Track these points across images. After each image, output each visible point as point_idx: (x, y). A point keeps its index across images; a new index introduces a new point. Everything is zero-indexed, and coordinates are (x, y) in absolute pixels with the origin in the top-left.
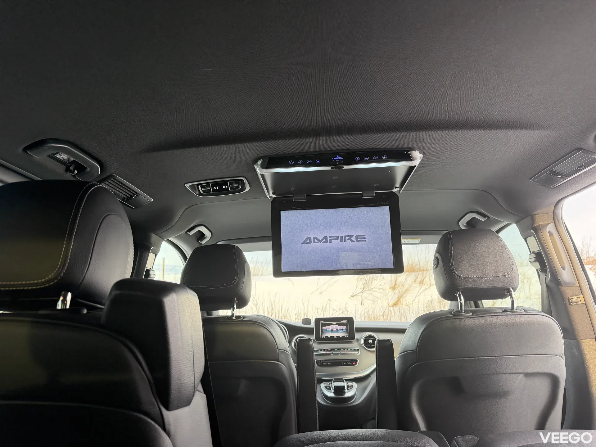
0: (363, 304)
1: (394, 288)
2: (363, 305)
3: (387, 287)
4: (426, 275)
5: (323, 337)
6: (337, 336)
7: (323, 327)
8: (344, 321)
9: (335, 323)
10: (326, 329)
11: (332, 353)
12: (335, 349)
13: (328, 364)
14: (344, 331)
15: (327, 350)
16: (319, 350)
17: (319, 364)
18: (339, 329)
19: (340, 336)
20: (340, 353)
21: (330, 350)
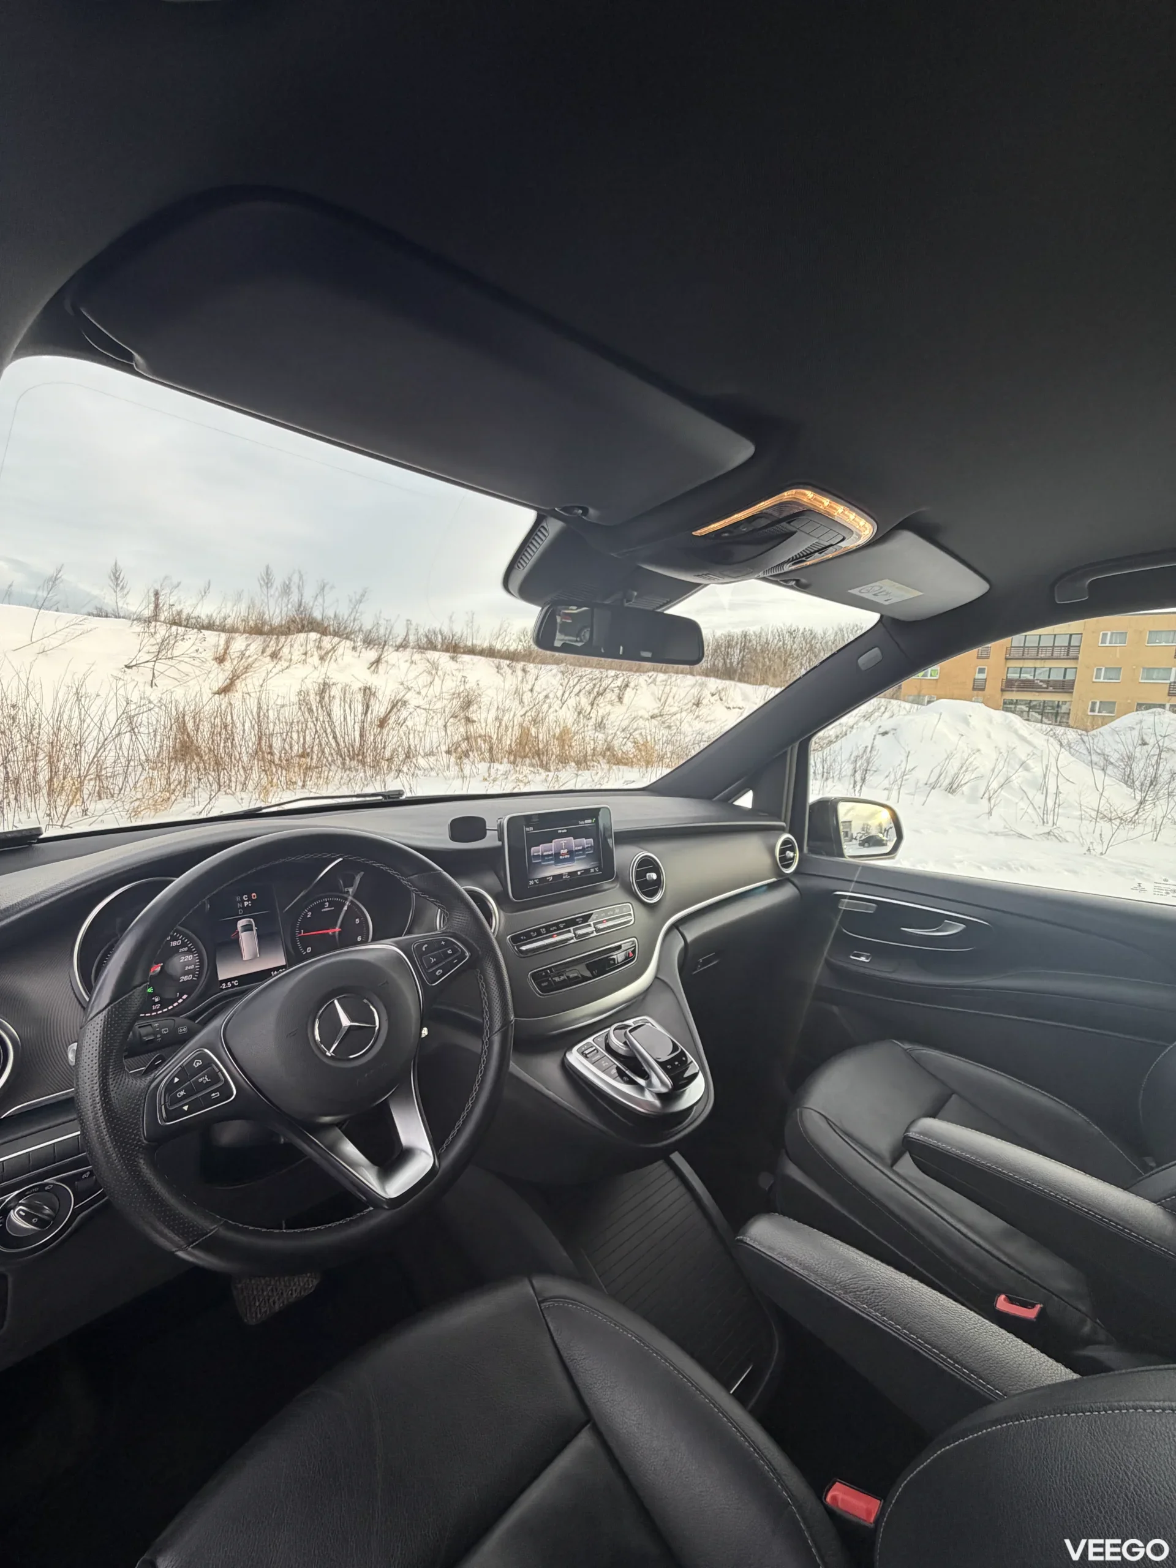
0: (156, 685)
1: (221, 660)
2: (154, 687)
3: (209, 655)
4: (285, 642)
5: (535, 883)
6: (570, 874)
7: (533, 849)
8: (586, 821)
9: (563, 831)
10: (540, 853)
11: (575, 933)
12: (577, 920)
13: (571, 976)
14: (587, 855)
15: (555, 928)
16: (532, 933)
17: (543, 985)
18: (576, 848)
19: (579, 873)
20: (592, 933)
21: (565, 927)
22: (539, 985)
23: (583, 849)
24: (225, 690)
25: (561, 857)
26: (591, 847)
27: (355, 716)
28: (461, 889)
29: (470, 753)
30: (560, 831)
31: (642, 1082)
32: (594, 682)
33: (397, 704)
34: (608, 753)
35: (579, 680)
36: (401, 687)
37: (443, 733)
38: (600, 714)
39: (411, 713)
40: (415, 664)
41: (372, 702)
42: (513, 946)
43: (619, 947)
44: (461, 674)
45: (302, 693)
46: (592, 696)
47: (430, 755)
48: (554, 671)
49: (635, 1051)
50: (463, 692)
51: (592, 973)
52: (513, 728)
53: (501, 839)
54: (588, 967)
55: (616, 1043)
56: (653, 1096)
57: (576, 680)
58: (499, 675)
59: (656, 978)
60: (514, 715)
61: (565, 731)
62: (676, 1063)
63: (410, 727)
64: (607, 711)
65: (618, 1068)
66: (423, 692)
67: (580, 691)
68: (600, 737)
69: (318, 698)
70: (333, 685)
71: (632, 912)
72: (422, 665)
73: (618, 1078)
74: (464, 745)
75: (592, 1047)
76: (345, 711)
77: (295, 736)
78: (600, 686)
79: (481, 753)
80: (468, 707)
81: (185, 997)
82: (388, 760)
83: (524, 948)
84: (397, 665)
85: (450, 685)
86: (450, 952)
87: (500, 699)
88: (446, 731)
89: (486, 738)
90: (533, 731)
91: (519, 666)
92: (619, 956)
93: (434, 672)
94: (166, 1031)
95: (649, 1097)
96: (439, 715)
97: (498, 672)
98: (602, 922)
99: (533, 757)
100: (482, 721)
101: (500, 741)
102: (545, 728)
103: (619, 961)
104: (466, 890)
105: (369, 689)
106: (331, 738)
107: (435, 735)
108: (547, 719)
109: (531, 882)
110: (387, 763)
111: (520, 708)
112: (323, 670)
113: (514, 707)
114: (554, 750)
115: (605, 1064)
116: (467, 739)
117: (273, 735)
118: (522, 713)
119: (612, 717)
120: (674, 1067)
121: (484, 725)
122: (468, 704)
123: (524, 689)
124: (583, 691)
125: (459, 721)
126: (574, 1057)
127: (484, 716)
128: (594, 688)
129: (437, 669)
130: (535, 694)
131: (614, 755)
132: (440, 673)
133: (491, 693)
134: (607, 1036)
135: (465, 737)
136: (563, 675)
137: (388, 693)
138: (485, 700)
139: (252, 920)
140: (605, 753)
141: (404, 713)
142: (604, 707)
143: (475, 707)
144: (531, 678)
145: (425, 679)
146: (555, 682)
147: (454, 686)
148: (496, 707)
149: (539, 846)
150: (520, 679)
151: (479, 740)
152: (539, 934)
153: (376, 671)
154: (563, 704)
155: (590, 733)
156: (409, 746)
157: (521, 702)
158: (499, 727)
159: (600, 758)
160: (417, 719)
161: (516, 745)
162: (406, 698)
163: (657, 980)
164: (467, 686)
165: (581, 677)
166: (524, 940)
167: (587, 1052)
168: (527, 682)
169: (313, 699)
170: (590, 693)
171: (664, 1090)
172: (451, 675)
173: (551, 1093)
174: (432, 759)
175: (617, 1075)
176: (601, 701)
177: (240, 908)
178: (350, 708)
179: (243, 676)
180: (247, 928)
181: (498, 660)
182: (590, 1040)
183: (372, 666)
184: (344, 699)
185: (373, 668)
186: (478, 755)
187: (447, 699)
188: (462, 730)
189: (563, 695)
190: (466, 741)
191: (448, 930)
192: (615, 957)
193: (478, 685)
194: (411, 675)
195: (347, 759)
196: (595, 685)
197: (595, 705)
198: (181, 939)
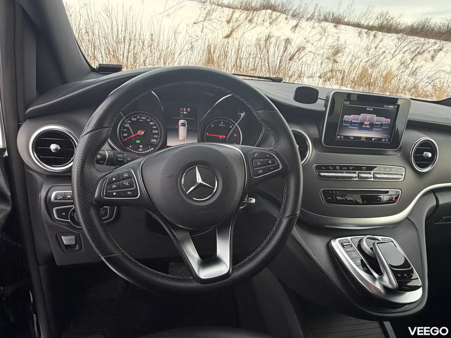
0: (203, 32)
1: (228, 22)
3: (224, 19)
4: (256, 14)
5: (341, 138)
6: (366, 138)
7: (345, 116)
8: (390, 107)
9: (370, 109)
10: (350, 120)
11: (358, 175)
12: (363, 168)
13: (348, 199)
14: (383, 129)
15: (346, 168)
16: (330, 167)
17: (328, 198)
18: (376, 123)
19: (373, 139)
20: (371, 178)
21: (352, 170)
22: (326, 197)
23: (382, 125)
24: (228, 36)
25: (363, 126)
26: (388, 124)
27: (279, 52)
28: (290, 130)
29: (331, 79)
30: (368, 109)
31: (376, 275)
32: (418, 46)
33: (300, 49)
34: (413, 90)
35: (408, 44)
36: (305, 41)
37: (320, 66)
38: (415, 66)
39: (306, 54)
40: (315, 28)
41: (288, 47)
42: (316, 172)
43: (387, 192)
44: (337, 35)
45: (258, 39)
46: (414, 54)
47: (310, 77)
48: (393, 38)
49: (377, 256)
50: (336, 45)
51: (363, 201)
52: (358, 68)
53: (326, 106)
54: (363, 198)
55: (366, 246)
56: (381, 286)
57: (407, 43)
58: (359, 37)
59: (407, 218)
60: (361, 61)
61: (389, 73)
62: (405, 275)
63: (304, 61)
64: (421, 64)
65: (362, 260)
66: (315, 44)
67: (407, 51)
68: (411, 80)
69: (264, 43)
70: (272, 36)
71: (404, 174)
72: (318, 29)
73: (361, 266)
74: (329, 74)
75: (349, 242)
76: (275, 50)
77: (251, 59)
78: (422, 48)
79: (337, 80)
80: (336, 54)
81: (152, 149)
82: (289, 77)
83: (322, 174)
84: (305, 28)
85: (330, 41)
86: (270, 162)
87: (356, 50)
88: (321, 65)
89: (342, 72)
90: (370, 71)
91: (373, 33)
92: (385, 198)
93: (323, 33)
94: (129, 159)
95: (378, 285)
96: (320, 57)
97: (359, 36)
98: (380, 174)
99: (365, 86)
100: (342, 62)
101: (349, 73)
102: (377, 70)
103: (384, 200)
104: (292, 131)
105: (288, 39)
106: (266, 62)
107: (315, 67)
108: (380, 65)
109: (339, 137)
110: (288, 78)
111: (366, 57)
112: (270, 29)
113: (362, 56)
114: (379, 84)
115: (354, 255)
116: (332, 71)
117: (242, 58)
118: (366, 60)
119: (423, 69)
120: (403, 277)
121: (342, 64)
122: (337, 52)
123: (371, 47)
124: (408, 51)
125: (330, 61)
126: (336, 244)
127: (344, 59)
128: (417, 49)
129: (325, 32)
130: (378, 49)
131: (416, 92)
132: (326, 34)
133: (351, 47)
134: (361, 241)
135: (331, 70)
136: (399, 40)
137: (297, 43)
138: (347, 51)
139: (186, 121)
140: (411, 90)
141: (303, 54)
142: (420, 61)
143: (340, 54)
144: (377, 41)
145: (318, 36)
146: (392, 44)
147: (332, 42)
148: (352, 55)
149: (350, 115)
150: (371, 40)
151: (338, 72)
152: (334, 169)
153: (294, 32)
154: (393, 57)
155: (405, 76)
156: (301, 71)
157: (368, 54)
158: (351, 66)
159: (407, 92)
160: (308, 58)
161: (357, 78)
162: (306, 46)
163: (407, 220)
164: (339, 42)
165: (410, 42)
166: (323, 170)
167: (344, 244)
168: (375, 42)
169: (262, 42)
170: (413, 52)
171: (390, 286)
172: (332, 35)
173: (315, 257)
174: (311, 79)
175: (360, 264)
176: (420, 57)
177: (182, 114)
178: (278, 49)
179: (236, 30)
180: (183, 125)
181: (360, 29)
182: (349, 238)
183: (293, 28)
184: (276, 44)
185: (293, 29)
186: (335, 81)
187: (326, 49)
188: (330, 66)
189: (395, 52)
190: (331, 72)
191: (273, 149)
192: (382, 197)
193: (345, 42)
194: (312, 34)
195: (271, 73)
196: (418, 48)
197: (414, 60)
198: (154, 122)
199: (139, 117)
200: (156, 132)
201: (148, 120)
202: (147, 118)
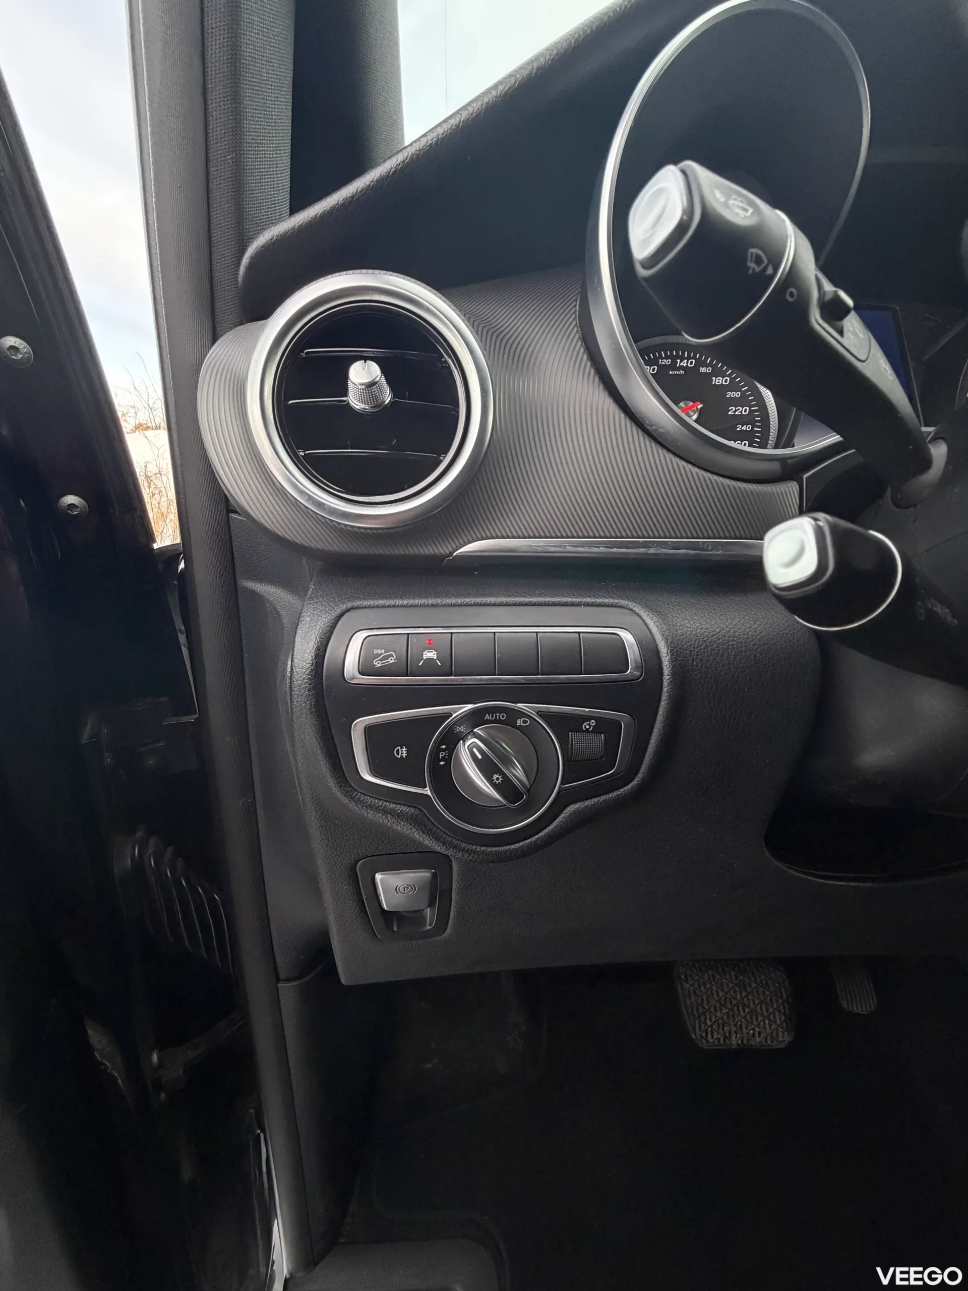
198: (729, 376)
199: (668, 362)
200: (744, 411)
201: (703, 370)
202: (700, 363)
